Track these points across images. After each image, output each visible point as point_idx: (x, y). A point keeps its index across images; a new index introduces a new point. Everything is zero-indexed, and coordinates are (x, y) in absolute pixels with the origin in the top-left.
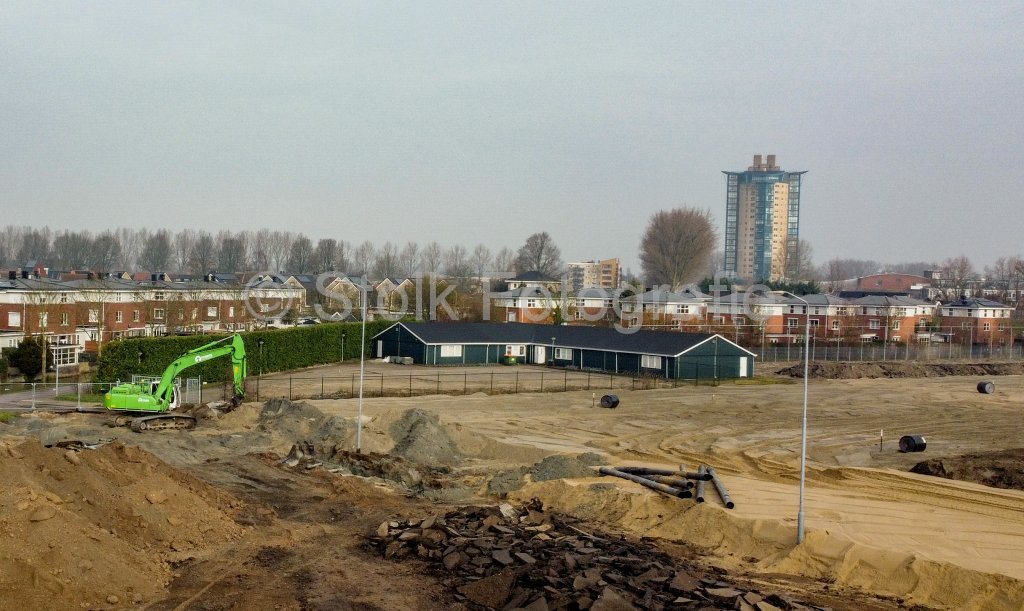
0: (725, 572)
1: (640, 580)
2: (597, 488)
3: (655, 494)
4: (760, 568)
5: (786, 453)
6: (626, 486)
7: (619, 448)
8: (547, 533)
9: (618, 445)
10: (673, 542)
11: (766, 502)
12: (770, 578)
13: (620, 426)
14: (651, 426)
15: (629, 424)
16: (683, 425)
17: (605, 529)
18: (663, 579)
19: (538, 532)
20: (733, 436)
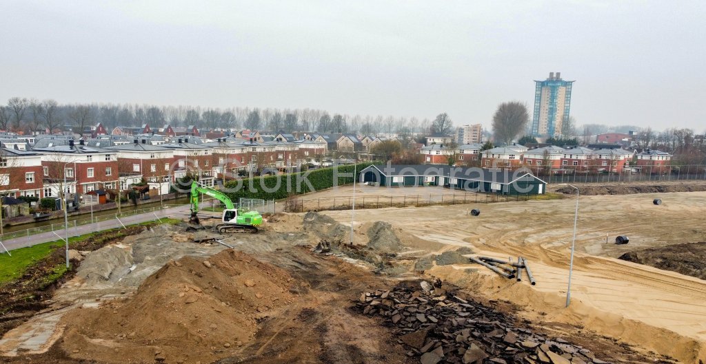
0: (530, 323)
1: (489, 335)
2: (469, 271)
3: (497, 275)
4: (547, 319)
5: (561, 244)
6: (483, 270)
7: (479, 242)
8: (443, 301)
9: (479, 240)
10: (505, 302)
11: (552, 281)
12: (552, 325)
13: (480, 227)
14: (495, 227)
15: (484, 226)
16: (511, 226)
17: (472, 293)
18: (500, 336)
19: (439, 301)
20: (534, 233)
